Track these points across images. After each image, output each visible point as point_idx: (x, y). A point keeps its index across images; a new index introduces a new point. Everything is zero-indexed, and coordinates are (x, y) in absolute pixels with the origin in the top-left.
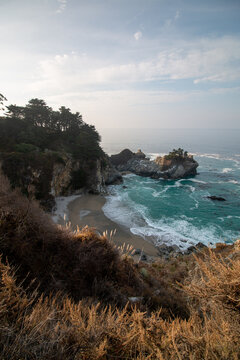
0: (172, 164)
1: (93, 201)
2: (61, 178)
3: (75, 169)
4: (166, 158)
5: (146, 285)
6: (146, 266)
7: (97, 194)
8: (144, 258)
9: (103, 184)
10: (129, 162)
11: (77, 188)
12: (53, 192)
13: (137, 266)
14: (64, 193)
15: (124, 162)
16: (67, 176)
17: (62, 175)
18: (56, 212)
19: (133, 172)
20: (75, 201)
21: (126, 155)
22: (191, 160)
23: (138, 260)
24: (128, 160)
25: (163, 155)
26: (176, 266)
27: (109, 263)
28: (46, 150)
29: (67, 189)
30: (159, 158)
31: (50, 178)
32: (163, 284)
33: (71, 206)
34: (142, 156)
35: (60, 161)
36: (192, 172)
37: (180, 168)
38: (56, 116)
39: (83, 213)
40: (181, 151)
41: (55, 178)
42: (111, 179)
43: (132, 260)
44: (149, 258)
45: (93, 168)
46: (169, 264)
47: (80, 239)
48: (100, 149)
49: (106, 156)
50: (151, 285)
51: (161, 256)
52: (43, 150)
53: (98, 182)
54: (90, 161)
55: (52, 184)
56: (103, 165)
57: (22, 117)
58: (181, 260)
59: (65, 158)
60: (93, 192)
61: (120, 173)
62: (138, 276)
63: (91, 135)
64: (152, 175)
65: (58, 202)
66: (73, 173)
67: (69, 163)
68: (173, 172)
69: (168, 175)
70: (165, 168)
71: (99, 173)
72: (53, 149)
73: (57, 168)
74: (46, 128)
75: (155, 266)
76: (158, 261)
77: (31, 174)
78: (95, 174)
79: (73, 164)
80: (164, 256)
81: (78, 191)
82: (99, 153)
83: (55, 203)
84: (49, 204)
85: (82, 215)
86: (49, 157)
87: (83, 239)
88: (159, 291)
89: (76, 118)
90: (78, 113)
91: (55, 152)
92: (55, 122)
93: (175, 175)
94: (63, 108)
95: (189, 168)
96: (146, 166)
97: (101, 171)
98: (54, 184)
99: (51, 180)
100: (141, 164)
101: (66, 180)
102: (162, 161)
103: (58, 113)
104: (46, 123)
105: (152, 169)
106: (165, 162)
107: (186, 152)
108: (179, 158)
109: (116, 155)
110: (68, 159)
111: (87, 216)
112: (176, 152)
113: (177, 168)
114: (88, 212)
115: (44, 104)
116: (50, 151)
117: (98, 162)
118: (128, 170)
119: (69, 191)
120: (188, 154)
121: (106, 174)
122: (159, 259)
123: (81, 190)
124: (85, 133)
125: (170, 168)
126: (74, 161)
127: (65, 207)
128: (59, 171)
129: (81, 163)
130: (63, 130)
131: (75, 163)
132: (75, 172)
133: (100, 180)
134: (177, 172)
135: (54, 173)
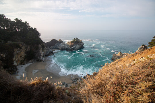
0: (74, 44)
1: (40, 66)
2: (20, 56)
3: (27, 50)
4: (72, 42)
5: (68, 97)
6: (68, 89)
7: (41, 61)
8: (67, 85)
9: (44, 56)
12: (15, 64)
13: (64, 90)
14: (22, 63)
15: (53, 45)
16: (23, 54)
18: (18, 74)
19: (58, 49)
20: (30, 65)
21: (54, 42)
22: (81, 42)
23: (64, 87)
24: (55, 44)
25: (70, 41)
27: (50, 92)
28: (9, 41)
29: (24, 61)
30: (69, 42)
32: (75, 94)
33: (27, 69)
34: (61, 42)
35: (18, 47)
36: (82, 47)
37: (77, 46)
38: (13, 23)
39: (35, 72)
40: (77, 39)
41: (16, 56)
42: (48, 53)
43: (61, 88)
44: (69, 85)
45: (38, 49)
46: (77, 85)
48: (41, 39)
49: (44, 43)
50: (70, 96)
51: (73, 83)
52: (6, 42)
53: (41, 55)
56: (43, 47)
59: (20, 45)
60: (39, 61)
61: (52, 50)
63: (35, 33)
64: (67, 49)
65: (19, 69)
66: (27, 52)
67: (24, 47)
68: (75, 47)
69: (73, 49)
70: (71, 46)
72: (12, 41)
73: (16, 51)
75: (72, 88)
78: (39, 52)
79: (26, 48)
80: (75, 83)
81: (30, 61)
82: (41, 41)
83: (17, 69)
84: (13, 70)
85: (34, 73)
86: (11, 45)
87: (35, 84)
88: (74, 98)
89: (25, 25)
90: (26, 22)
91: (14, 42)
92: (13, 26)
93: (76, 49)
94: (17, 19)
95: (81, 46)
96: (63, 46)
97: (42, 50)
98: (15, 59)
99: (13, 57)
100: (61, 45)
101: (22, 56)
102: (70, 43)
103: (14, 22)
104: (7, 27)
105: (66, 47)
106: (71, 44)
107: (79, 39)
108: (76, 42)
109: (50, 42)
110: (23, 45)
111: (37, 72)
112: (75, 39)
113: (76, 46)
114: (37, 71)
115: (5, 17)
116: (11, 42)
117: (40, 46)
118: (55, 48)
119: (25, 62)
120: (80, 40)
121: (45, 51)
122: (73, 84)
123: (32, 60)
124: (31, 32)
125: (73, 46)
126: (26, 46)
127: (24, 70)
128: (18, 52)
129: (30, 47)
130: (18, 31)
131: (27, 47)
132: (28, 52)
133: (42, 54)
134: (76, 47)
135: (15, 53)
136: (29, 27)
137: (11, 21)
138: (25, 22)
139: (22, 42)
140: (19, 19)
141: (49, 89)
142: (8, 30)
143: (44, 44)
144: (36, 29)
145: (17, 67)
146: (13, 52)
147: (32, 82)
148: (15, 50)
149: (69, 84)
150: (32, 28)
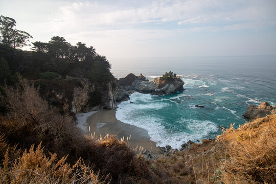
0: (165, 83)
1: (107, 114)
2: (81, 99)
3: (92, 91)
4: (161, 79)
7: (110, 109)
9: (114, 101)
10: (134, 83)
11: (94, 106)
12: (74, 110)
13: (148, 163)
14: (83, 110)
15: (130, 84)
16: (85, 96)
17: (81, 96)
18: (77, 126)
19: (137, 90)
20: (92, 116)
21: (131, 78)
22: (179, 80)
24: (132, 82)
26: (175, 160)
28: (67, 76)
29: (85, 107)
30: (156, 79)
32: (168, 174)
33: (89, 120)
34: (142, 78)
35: (79, 85)
36: (180, 89)
37: (172, 86)
38: (74, 50)
39: (100, 125)
40: (171, 73)
41: (75, 98)
42: (120, 97)
44: (154, 156)
45: (106, 89)
46: (169, 159)
47: (104, 145)
48: (111, 74)
49: (115, 79)
51: (162, 153)
52: (65, 77)
53: (110, 100)
54: (103, 84)
55: (73, 103)
56: (114, 86)
57: (46, 51)
58: (178, 155)
59: (82, 82)
60: (107, 108)
61: (127, 92)
62: (150, 170)
63: (103, 64)
64: (151, 92)
65: (78, 118)
66: (90, 94)
67: (86, 86)
68: (167, 89)
69: (163, 92)
70: (160, 86)
71: (110, 93)
72: (72, 76)
73: (77, 90)
74: (66, 59)
75: (160, 162)
76: (161, 157)
77: (55, 97)
78: (108, 94)
79: (90, 86)
80: (165, 154)
81: (94, 108)
82: (111, 77)
83: (76, 119)
85: (98, 127)
86: (70, 82)
87: (107, 145)
89: (91, 51)
90: (92, 47)
91: (74, 78)
92: (73, 54)
93: (168, 91)
94: (80, 44)
95: (178, 86)
96: (146, 85)
97: (112, 91)
98: (75, 104)
99: (72, 100)
100: (142, 84)
101: (84, 100)
102: (158, 81)
103: (76, 47)
104: (66, 55)
105: (151, 88)
106: (160, 82)
107: (175, 74)
108: (170, 78)
109: (123, 79)
110: (86, 83)
111: (103, 127)
112: (168, 74)
113: (169, 86)
114: (104, 124)
115: (64, 40)
116: (70, 77)
117: (110, 84)
118: (133, 89)
119: (88, 109)
120: (177, 76)
121: (116, 93)
122: (162, 155)
123: (97, 107)
124: (98, 62)
125: (164, 86)
126: (90, 84)
127: (85, 122)
128: (78, 93)
129: (96, 86)
130: (80, 60)
132: (92, 93)
133: (112, 98)
134: (169, 89)
135: (75, 94)
136: (95, 55)
137: (72, 47)
138: (90, 47)
139: (85, 77)
140: (82, 43)
142: (68, 60)
143: (115, 81)
144: (105, 57)
145: (76, 116)
146: (72, 93)
147: (101, 141)
149: (153, 153)
150: (99, 56)
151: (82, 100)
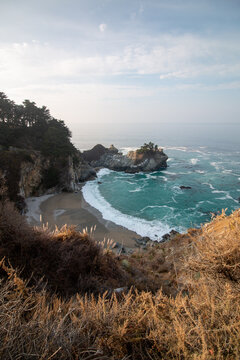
0: (144, 158)
1: (67, 199)
2: (31, 178)
3: (46, 167)
4: (138, 152)
6: (126, 258)
7: (71, 191)
8: (123, 251)
9: (76, 181)
10: (102, 157)
11: (50, 187)
12: (22, 193)
13: (118, 259)
14: (35, 193)
15: (98, 158)
16: (36, 174)
17: (32, 174)
18: (27, 214)
19: (107, 167)
20: (49, 199)
21: (99, 149)
22: (162, 153)
23: (118, 253)
24: (100, 155)
25: (135, 150)
26: (154, 254)
28: (11, 148)
29: (38, 189)
30: (131, 152)
31: (18, 177)
32: (143, 272)
33: (43, 207)
34: (114, 151)
35: (28, 159)
36: (162, 166)
37: (152, 161)
38: (19, 111)
39: (58, 213)
40: (151, 144)
41: (24, 178)
42: (85, 176)
43: (113, 254)
44: (127, 250)
45: (65, 165)
46: (147, 253)
48: (72, 145)
49: (78, 152)
51: (139, 247)
52: (7, 148)
53: (71, 179)
54: (61, 158)
55: (20, 184)
56: (76, 161)
58: (158, 248)
59: (33, 156)
60: (66, 191)
61: (94, 169)
63: (60, 131)
64: (126, 169)
65: (28, 204)
66: (43, 172)
67: (38, 161)
68: (146, 165)
69: (141, 168)
70: (137, 162)
71: (71, 170)
72: (18, 147)
73: (25, 167)
74: (9, 124)
75: (134, 257)
76: (137, 251)
78: (68, 171)
79: (43, 161)
80: (142, 247)
81: (50, 190)
82: (71, 149)
83: (25, 205)
84: (21, 205)
85: (57, 215)
86: (14, 155)
88: (140, 279)
89: (42, 113)
90: (44, 108)
91: (21, 150)
92: (19, 117)
93: (147, 168)
94: (27, 102)
95: (160, 161)
96: (119, 160)
97: (74, 168)
98: (23, 185)
99: (19, 180)
100: (114, 159)
101: (35, 179)
102: (135, 155)
103: (22, 107)
104: (8, 118)
105: (125, 164)
106: (137, 156)
107: (156, 146)
108: (150, 151)
109: (88, 151)
110: (37, 156)
111: (63, 215)
112: (147, 146)
113: (149, 161)
114: (63, 211)
115: (4, 96)
116: (16, 149)
117: (70, 159)
118: (101, 165)
119: (41, 191)
120: (159, 148)
121: (80, 170)
122: (137, 249)
123: (54, 189)
124: (54, 128)
125: (143, 161)
126: (43, 158)
127: (37, 208)
128: (27, 170)
129: (51, 161)
130: (28, 126)
131: (45, 160)
132: (46, 170)
133: (73, 177)
134: (149, 165)
135: (22, 172)
136: (49, 118)
137: (16, 106)
138: (41, 107)
139: (36, 149)
140: (31, 101)
141: (89, 253)
142: (11, 124)
143: (78, 155)
144: (63, 122)
145: (26, 200)
146: (19, 170)
147: (57, 233)
148: (22, 166)
149: (127, 247)
150: (55, 120)
151: (33, 180)
